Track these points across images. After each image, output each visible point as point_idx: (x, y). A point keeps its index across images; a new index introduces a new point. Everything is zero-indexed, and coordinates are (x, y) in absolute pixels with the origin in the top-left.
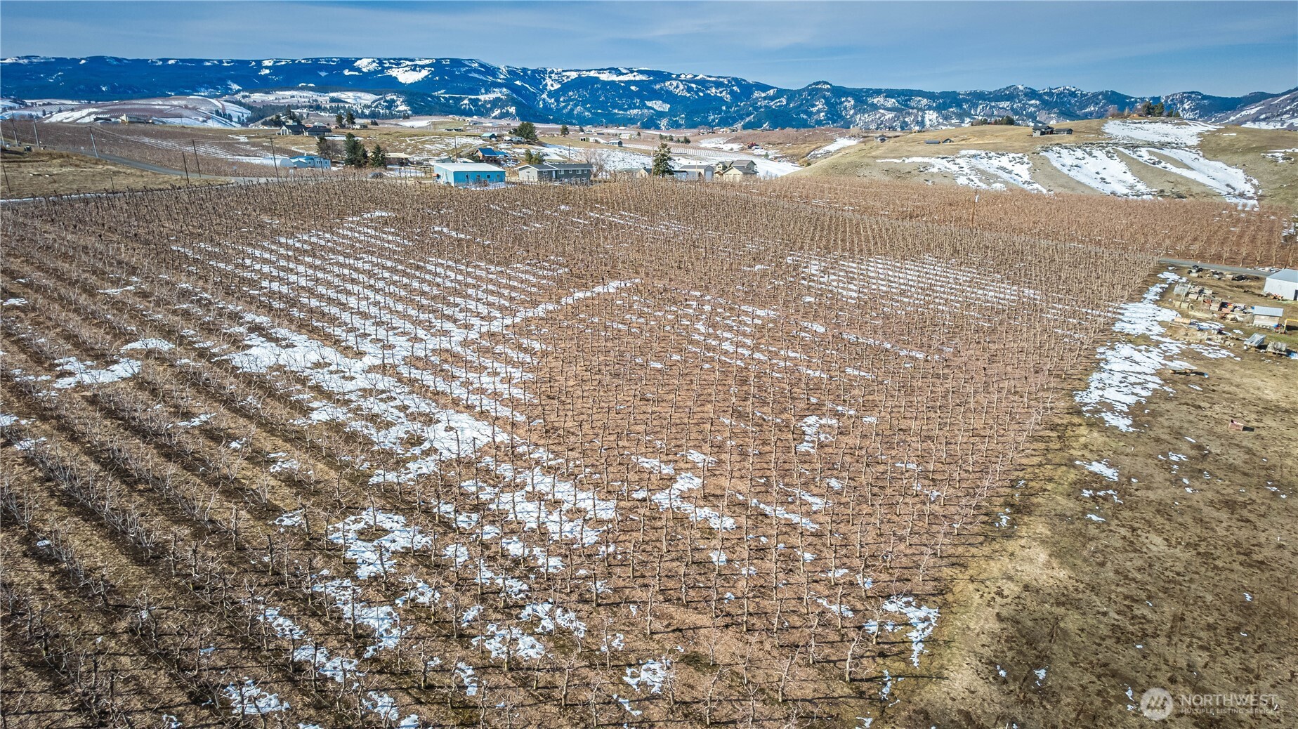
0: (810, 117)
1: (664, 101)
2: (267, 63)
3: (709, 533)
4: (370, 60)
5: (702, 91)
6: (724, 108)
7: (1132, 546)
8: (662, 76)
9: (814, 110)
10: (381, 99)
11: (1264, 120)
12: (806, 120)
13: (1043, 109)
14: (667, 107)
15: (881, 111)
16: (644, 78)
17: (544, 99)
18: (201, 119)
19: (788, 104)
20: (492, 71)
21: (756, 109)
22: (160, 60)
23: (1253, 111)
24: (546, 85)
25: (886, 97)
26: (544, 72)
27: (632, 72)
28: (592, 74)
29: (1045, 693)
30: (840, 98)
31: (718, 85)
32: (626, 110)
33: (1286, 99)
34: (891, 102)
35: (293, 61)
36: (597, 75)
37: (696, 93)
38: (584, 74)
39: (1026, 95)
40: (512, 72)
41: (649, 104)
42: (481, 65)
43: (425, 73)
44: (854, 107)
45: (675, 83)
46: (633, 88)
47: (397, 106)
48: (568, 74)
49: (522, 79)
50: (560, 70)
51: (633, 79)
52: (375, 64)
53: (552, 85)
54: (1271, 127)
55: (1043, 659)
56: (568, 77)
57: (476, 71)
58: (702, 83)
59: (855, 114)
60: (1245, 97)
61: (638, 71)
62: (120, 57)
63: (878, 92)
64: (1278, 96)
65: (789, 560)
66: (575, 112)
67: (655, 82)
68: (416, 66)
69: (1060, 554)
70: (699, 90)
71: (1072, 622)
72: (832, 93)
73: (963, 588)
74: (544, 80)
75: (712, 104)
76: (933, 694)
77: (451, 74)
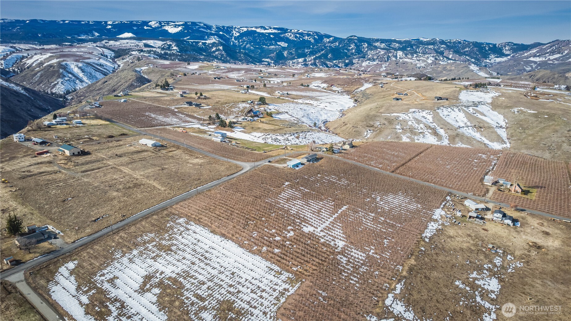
0: (348, 51)
1: (285, 42)
2: (109, 23)
3: (377, 258)
4: (156, 22)
5: (302, 38)
6: (311, 46)
7: (423, 259)
8: (284, 31)
9: (350, 48)
10: (165, 44)
11: (538, 56)
12: (347, 53)
13: (447, 49)
14: (286, 45)
15: (379, 50)
16: (276, 31)
17: (233, 41)
18: (97, 59)
19: (339, 45)
20: (209, 27)
21: (325, 47)
22: (62, 21)
23: (534, 51)
24: (233, 33)
25: (381, 43)
26: (232, 28)
27: (271, 28)
28: (253, 29)
29: (412, 274)
30: (361, 43)
31: (308, 35)
32: (268, 46)
33: (548, 46)
34: (383, 45)
35: (121, 22)
36: (255, 30)
37: (299, 39)
38: (250, 29)
39: (440, 42)
40: (218, 28)
41: (279, 43)
42: (205, 25)
43: (180, 28)
44: (367, 47)
45: (290, 34)
46: (271, 36)
47: (172, 47)
48: (243, 29)
49: (222, 31)
50: (239, 27)
51: (271, 32)
52: (158, 24)
53: (236, 34)
54: (541, 59)
55: (412, 271)
56: (243, 30)
57: (203, 28)
58: (302, 34)
59: (368, 50)
60: (532, 45)
61: (273, 28)
62: (44, 19)
63: (377, 40)
64: (545, 44)
65: (386, 261)
66: (247, 47)
67: (281, 33)
68: (176, 25)
69: (415, 260)
70: (300, 37)
71: (415, 268)
72: (358, 41)
73: (405, 264)
74: (232, 31)
75: (306, 44)
76: (402, 274)
77: (192, 29)
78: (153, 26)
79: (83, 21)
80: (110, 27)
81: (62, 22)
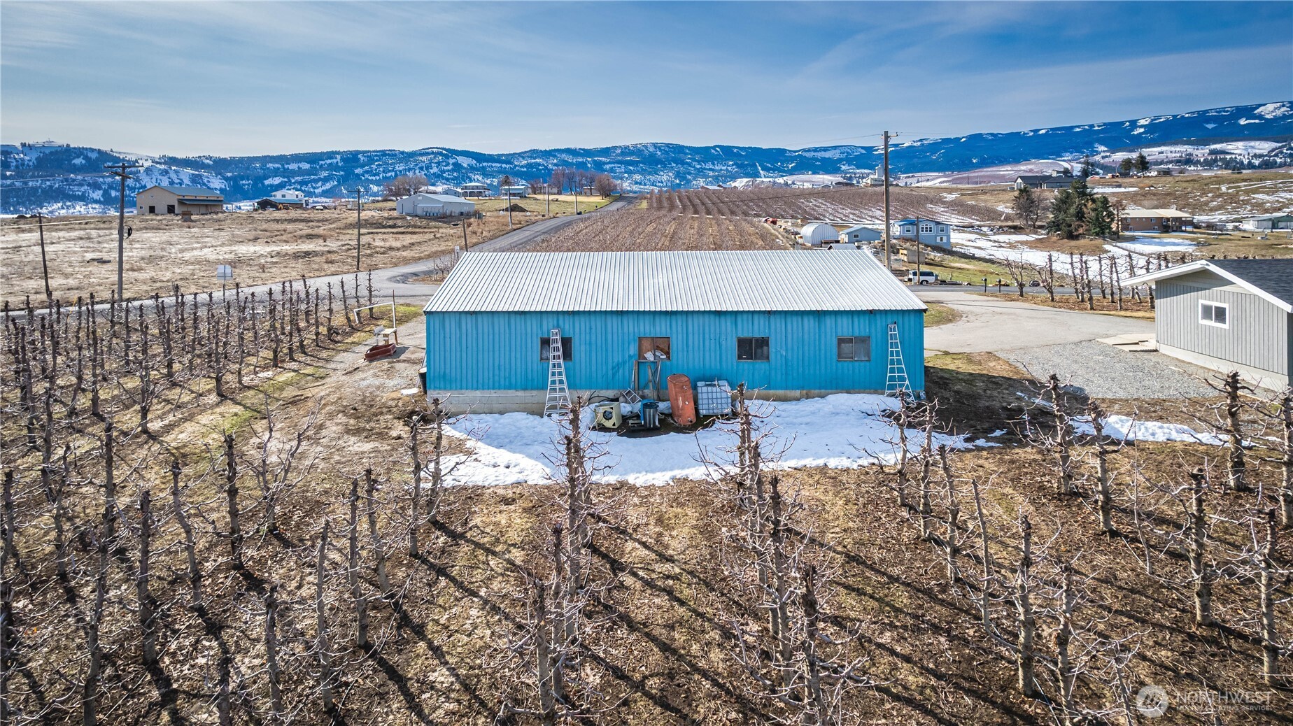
2: (1142, 122)
4: (1279, 105)
22: (1032, 131)
52: (1284, 109)
78: (1268, 117)
79: (1078, 127)
80: (1142, 130)
81: (1032, 134)
